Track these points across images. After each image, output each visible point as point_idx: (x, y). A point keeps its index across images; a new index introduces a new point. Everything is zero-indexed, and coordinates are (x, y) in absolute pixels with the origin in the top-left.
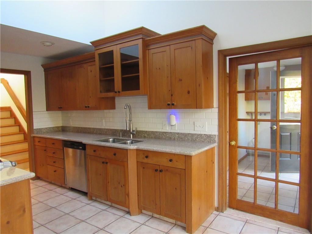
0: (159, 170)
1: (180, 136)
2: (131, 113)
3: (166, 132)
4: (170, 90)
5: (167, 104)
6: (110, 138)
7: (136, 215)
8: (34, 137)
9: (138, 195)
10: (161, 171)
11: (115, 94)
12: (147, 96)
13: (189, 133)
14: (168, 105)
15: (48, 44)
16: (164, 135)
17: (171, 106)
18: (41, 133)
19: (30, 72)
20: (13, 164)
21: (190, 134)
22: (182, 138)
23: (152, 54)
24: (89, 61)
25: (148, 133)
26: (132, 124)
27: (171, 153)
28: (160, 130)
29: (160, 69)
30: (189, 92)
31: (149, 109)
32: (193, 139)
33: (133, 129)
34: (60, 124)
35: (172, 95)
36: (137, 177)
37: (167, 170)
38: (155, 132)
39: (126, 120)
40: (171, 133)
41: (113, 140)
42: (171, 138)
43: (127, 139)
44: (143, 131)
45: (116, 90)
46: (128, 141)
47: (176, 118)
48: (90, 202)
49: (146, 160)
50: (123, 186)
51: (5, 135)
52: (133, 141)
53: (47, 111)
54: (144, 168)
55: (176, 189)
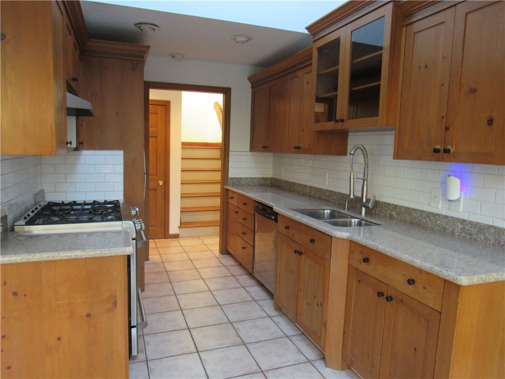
0: (385, 296)
1: (467, 228)
2: (366, 165)
3: (436, 214)
4: (443, 117)
5: (432, 150)
6: (326, 208)
7: (336, 369)
8: (228, 190)
9: (344, 332)
10: (389, 299)
11: (336, 123)
12: (393, 132)
13: (491, 224)
14: (436, 151)
15: (242, 39)
16: (430, 220)
17: (441, 154)
18: (239, 185)
19: (229, 89)
20: (138, 226)
21: (492, 226)
22: (470, 234)
23: (415, 33)
24: (306, 64)
25: (398, 210)
26: (367, 186)
27: (412, 264)
28: (425, 208)
29: (426, 67)
30: (490, 122)
31: (394, 159)
32: (499, 242)
33: (368, 197)
34: (269, 174)
35: (447, 129)
36: (345, 295)
37: (402, 301)
38: (413, 209)
39: (350, 177)
40: (446, 217)
41: (330, 213)
42: (444, 229)
43: (353, 215)
44: (389, 204)
45: (338, 117)
46: (353, 220)
47: (462, 185)
48: (275, 313)
49: (363, 267)
50: (319, 304)
51: (207, 182)
52: (363, 222)
53: (250, 151)
54: (359, 281)
55: (415, 349)
